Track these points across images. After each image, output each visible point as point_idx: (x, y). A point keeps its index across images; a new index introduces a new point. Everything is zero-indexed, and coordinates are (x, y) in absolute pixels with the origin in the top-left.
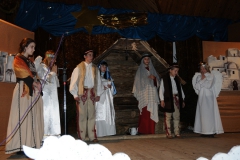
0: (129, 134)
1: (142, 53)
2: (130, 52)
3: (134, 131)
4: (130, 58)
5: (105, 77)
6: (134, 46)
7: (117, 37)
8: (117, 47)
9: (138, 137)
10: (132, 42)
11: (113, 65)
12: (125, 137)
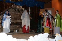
1: (20, 9)
2: (17, 9)
4: (17, 11)
7: (13, 4)
8: (13, 7)
9: (18, 33)
10: (17, 6)
11: (12, 12)
12: (14, 33)
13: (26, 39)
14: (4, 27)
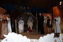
0: (27, 32)
3: (28, 32)
4: (27, 16)
5: (22, 20)
6: (28, 14)
13: (37, 39)
14: (20, 29)
